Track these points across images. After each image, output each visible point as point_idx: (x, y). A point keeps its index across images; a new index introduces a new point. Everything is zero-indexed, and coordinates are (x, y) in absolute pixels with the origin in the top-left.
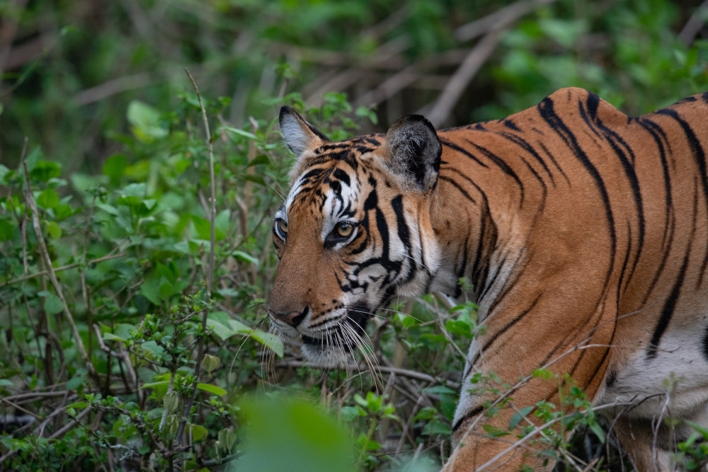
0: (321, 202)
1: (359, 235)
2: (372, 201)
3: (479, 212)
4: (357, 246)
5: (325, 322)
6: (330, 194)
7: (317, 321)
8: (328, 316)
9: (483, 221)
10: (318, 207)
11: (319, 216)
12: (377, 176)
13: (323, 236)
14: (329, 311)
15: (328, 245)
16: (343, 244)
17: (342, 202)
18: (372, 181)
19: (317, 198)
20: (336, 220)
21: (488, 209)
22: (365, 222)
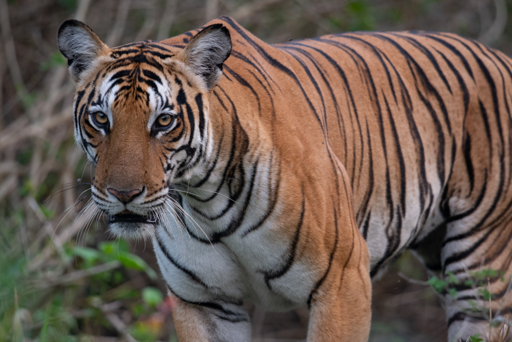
0: (146, 97)
1: (178, 125)
2: (181, 98)
3: (230, 119)
4: (176, 135)
5: (156, 199)
6: (150, 90)
7: (150, 199)
8: (159, 194)
9: (234, 127)
10: (145, 102)
11: (147, 110)
12: (180, 78)
13: (149, 126)
14: (160, 189)
15: (153, 134)
16: (163, 133)
17: (161, 97)
18: (178, 81)
19: (141, 94)
20: (159, 112)
21: (237, 117)
22: (181, 115)
